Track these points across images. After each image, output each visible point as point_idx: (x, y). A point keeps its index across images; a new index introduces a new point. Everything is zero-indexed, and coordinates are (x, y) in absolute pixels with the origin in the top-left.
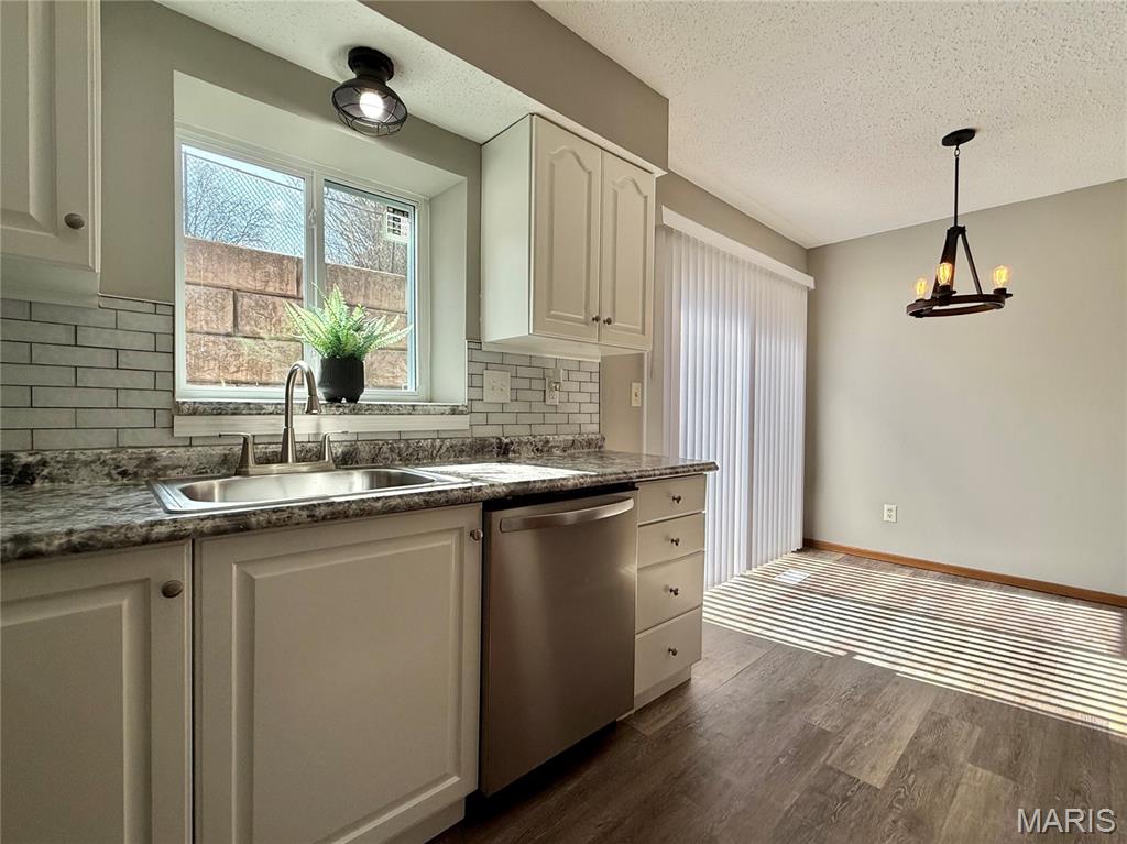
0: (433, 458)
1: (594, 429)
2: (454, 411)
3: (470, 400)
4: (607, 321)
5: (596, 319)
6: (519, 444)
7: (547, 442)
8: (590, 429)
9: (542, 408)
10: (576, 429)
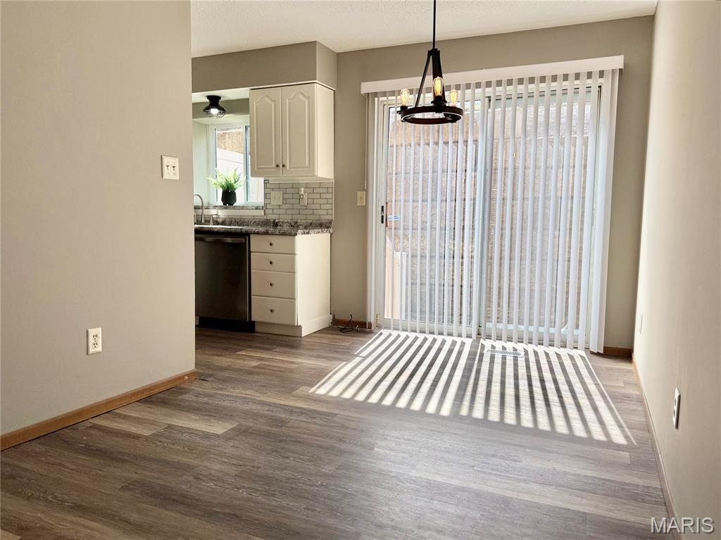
1: (329, 217)
2: (257, 208)
3: (266, 204)
4: (283, 166)
5: (277, 166)
6: (282, 222)
7: (296, 223)
8: (326, 218)
9: (299, 207)
10: (317, 218)
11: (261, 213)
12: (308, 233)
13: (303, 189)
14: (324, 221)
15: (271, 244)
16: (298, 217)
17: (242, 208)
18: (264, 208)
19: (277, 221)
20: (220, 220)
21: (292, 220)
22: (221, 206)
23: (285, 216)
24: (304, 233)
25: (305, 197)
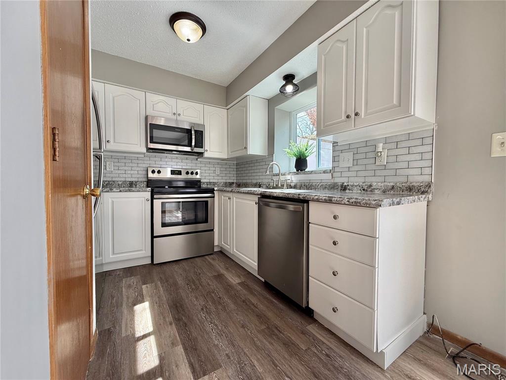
0: (316, 189)
1: (426, 179)
2: (325, 172)
3: (334, 167)
4: (356, 114)
5: (348, 117)
6: (352, 186)
7: (371, 186)
8: (417, 178)
9: (374, 167)
10: (404, 179)
11: (328, 176)
12: (398, 203)
13: (381, 145)
14: (414, 184)
15: (335, 217)
16: (373, 179)
17: (311, 172)
18: (332, 171)
19: (345, 184)
20: (293, 184)
21: (363, 183)
22: (294, 172)
23: (356, 179)
24: (393, 204)
25: (385, 154)
